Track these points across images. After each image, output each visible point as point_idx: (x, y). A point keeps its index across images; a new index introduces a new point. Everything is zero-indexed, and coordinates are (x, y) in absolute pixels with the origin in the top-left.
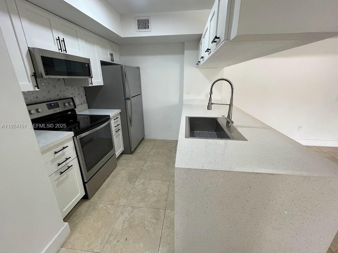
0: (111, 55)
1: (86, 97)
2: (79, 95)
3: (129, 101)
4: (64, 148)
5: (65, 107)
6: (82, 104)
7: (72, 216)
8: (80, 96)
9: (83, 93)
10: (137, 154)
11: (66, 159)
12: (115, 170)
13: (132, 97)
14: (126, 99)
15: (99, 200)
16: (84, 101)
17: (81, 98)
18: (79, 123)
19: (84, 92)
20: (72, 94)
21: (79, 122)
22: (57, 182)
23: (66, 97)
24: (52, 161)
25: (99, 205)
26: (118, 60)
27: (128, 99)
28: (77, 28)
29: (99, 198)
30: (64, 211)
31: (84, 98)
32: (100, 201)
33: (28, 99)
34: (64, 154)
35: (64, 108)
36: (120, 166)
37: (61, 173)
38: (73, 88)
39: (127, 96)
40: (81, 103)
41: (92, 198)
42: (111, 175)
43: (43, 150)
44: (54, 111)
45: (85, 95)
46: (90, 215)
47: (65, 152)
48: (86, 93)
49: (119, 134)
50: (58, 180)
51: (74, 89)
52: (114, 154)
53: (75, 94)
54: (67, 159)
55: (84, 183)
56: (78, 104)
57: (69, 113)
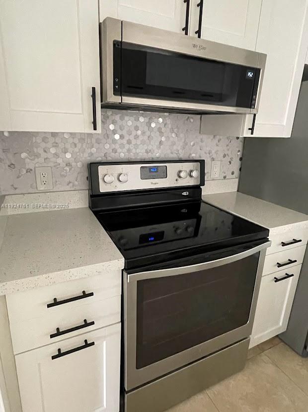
1: (242, 165)
2: (225, 156)
5: (179, 179)
6: (225, 177)
8: (228, 159)
9: (236, 154)
16: (233, 173)
18: (199, 218)
19: (239, 151)
21: (201, 217)
31: (236, 166)
33: (116, 152)
35: (177, 180)
38: (216, 140)
40: (224, 175)
44: (152, 183)
45: (241, 159)
49: (284, 289)
51: (219, 141)
52: (246, 338)
56: (217, 176)
57: (184, 194)
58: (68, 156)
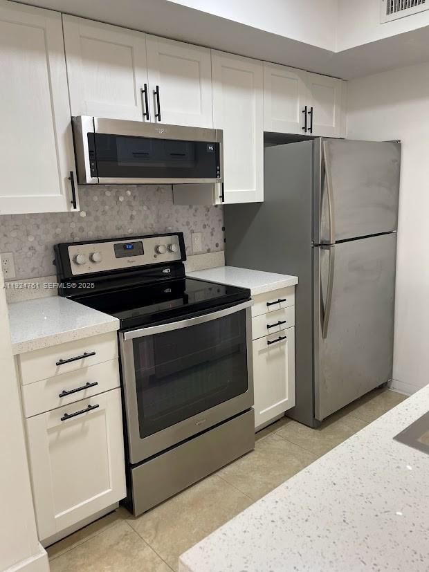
0: (307, 112)
1: (225, 235)
2: (205, 226)
3: (327, 251)
4: (86, 355)
5: (158, 255)
6: (209, 250)
7: (80, 542)
8: (208, 230)
9: (216, 223)
10: (332, 437)
11: (88, 384)
12: (243, 462)
13: (337, 242)
14: (317, 245)
15: (153, 532)
16: (217, 245)
17: (209, 234)
19: (220, 220)
20: (188, 224)
22: (54, 435)
23: (169, 230)
24: (51, 381)
25: (144, 547)
26: (334, 126)
27: (325, 245)
28: (203, 55)
29: (156, 529)
30: (56, 517)
31: (219, 237)
32: (152, 538)
33: (83, 231)
34: (83, 370)
35: (155, 256)
36: (263, 455)
37: (67, 417)
38: (193, 210)
39: (322, 236)
40: (207, 248)
41: (141, 518)
42: (220, 474)
43: (30, 350)
44: (128, 262)
45: (223, 229)
46: (109, 564)
47: (87, 367)
48: (225, 223)
49: (282, 354)
50: (56, 434)
51: (196, 211)
53: (195, 223)
54: (89, 386)
55: (129, 467)
56: (200, 250)
57: (165, 271)
58: (31, 239)
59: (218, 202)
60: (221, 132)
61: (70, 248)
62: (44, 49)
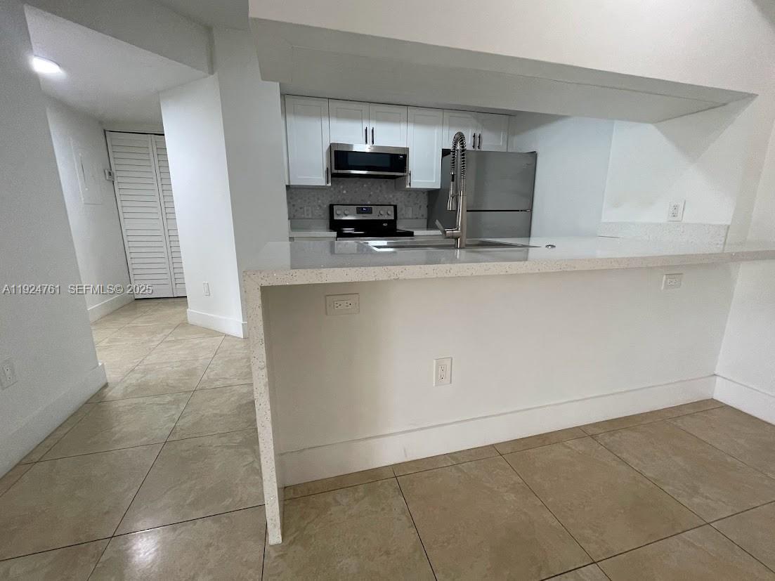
0: (476, 137)
5: (380, 215)
8: (417, 206)
17: (417, 209)
23: (388, 203)
26: (501, 144)
28: (403, 110)
40: (415, 216)
44: (364, 217)
45: (428, 206)
56: (410, 216)
57: (384, 225)
58: (320, 201)
59: (408, 186)
60: (407, 149)
61: (334, 207)
62: (320, 115)
